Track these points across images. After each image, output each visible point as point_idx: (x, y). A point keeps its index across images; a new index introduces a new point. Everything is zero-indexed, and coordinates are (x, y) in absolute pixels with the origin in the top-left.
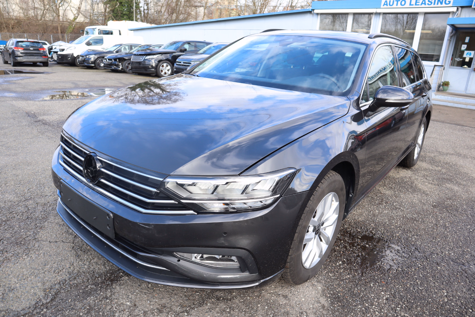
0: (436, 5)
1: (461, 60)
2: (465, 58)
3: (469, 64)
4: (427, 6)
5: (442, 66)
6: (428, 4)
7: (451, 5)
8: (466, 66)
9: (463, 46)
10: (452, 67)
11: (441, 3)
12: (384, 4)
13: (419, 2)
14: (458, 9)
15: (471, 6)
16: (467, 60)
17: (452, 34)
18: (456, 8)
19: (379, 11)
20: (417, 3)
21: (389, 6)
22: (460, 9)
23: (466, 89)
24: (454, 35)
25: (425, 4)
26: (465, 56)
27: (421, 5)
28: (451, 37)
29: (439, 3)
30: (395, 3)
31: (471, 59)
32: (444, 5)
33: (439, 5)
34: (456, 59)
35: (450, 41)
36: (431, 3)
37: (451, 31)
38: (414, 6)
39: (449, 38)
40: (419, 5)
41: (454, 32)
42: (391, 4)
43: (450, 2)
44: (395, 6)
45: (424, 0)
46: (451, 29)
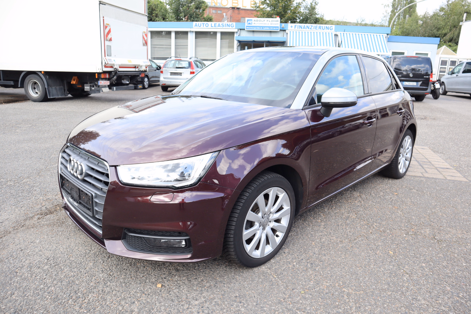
0: (226, 27)
7: (234, 27)
11: (229, 26)
12: (195, 26)
13: (216, 25)
15: (244, 29)
18: (237, 29)
19: (192, 30)
21: (198, 27)
22: (239, 30)
25: (220, 26)
27: (218, 26)
28: (238, 46)
30: (202, 25)
32: (230, 27)
33: (228, 27)
35: (238, 49)
36: (223, 26)
38: (214, 27)
39: (237, 47)
40: (216, 27)
41: (239, 44)
42: (200, 25)
43: (233, 26)
44: (201, 27)
45: (219, 24)
46: (237, 42)
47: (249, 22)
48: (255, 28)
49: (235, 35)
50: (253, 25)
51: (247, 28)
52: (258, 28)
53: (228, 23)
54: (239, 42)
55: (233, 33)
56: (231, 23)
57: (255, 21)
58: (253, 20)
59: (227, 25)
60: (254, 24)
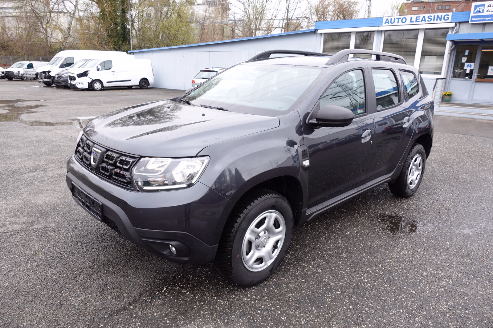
0: (435, 22)
1: (462, 72)
2: (466, 70)
3: (470, 75)
4: (427, 22)
5: (444, 79)
8: (467, 78)
9: (463, 58)
10: (454, 79)
11: (441, 20)
12: (386, 22)
13: (419, 19)
14: (456, 24)
15: (468, 22)
17: (452, 48)
19: (381, 28)
21: (390, 24)
22: (458, 24)
23: (469, 99)
24: (454, 48)
25: (425, 21)
26: (465, 68)
27: (421, 21)
28: (452, 51)
29: (438, 19)
30: (396, 20)
32: (443, 21)
36: (431, 19)
38: (415, 23)
39: (449, 52)
40: (419, 22)
41: (454, 46)
42: (392, 22)
43: (448, 18)
45: (424, 17)
46: (451, 43)
47: (478, 9)
49: (450, 33)
50: (485, 13)
51: (473, 19)
55: (446, 30)
56: (444, 14)
57: (489, 6)
58: (486, 6)
59: (438, 16)
60: (488, 11)
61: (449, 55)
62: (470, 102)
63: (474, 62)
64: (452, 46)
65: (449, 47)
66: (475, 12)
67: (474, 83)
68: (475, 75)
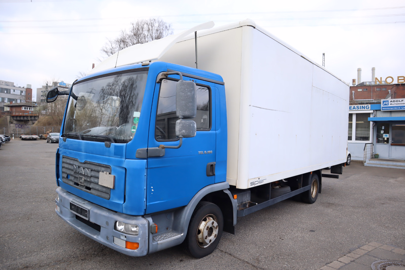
0: (361, 109)
1: (382, 139)
2: (384, 138)
3: (387, 141)
4: (356, 110)
5: (372, 143)
6: (357, 109)
7: (370, 109)
8: (386, 143)
9: (382, 131)
10: (378, 143)
11: (364, 108)
13: (351, 108)
14: (374, 111)
15: (380, 110)
16: (386, 139)
17: (374, 125)
18: (373, 111)
20: (351, 109)
22: (375, 111)
23: (389, 156)
24: (375, 125)
25: (355, 109)
26: (384, 137)
27: (353, 109)
28: (374, 127)
29: (363, 108)
31: (388, 139)
32: (366, 109)
33: (363, 109)
34: (379, 139)
35: (373, 128)
36: (359, 108)
37: (373, 123)
39: (373, 127)
40: (352, 109)
41: (375, 124)
43: (369, 108)
45: (354, 107)
46: (373, 122)
47: (385, 103)
48: (391, 109)
49: (371, 116)
50: (389, 105)
51: (383, 108)
52: (395, 108)
53: (363, 105)
54: (375, 122)
55: (369, 114)
56: (366, 105)
57: (391, 101)
58: (389, 101)
59: (362, 107)
60: (391, 104)
61: (373, 129)
62: (390, 158)
63: (388, 133)
64: (374, 124)
65: (372, 124)
66: (384, 104)
67: (391, 146)
68: (390, 141)
